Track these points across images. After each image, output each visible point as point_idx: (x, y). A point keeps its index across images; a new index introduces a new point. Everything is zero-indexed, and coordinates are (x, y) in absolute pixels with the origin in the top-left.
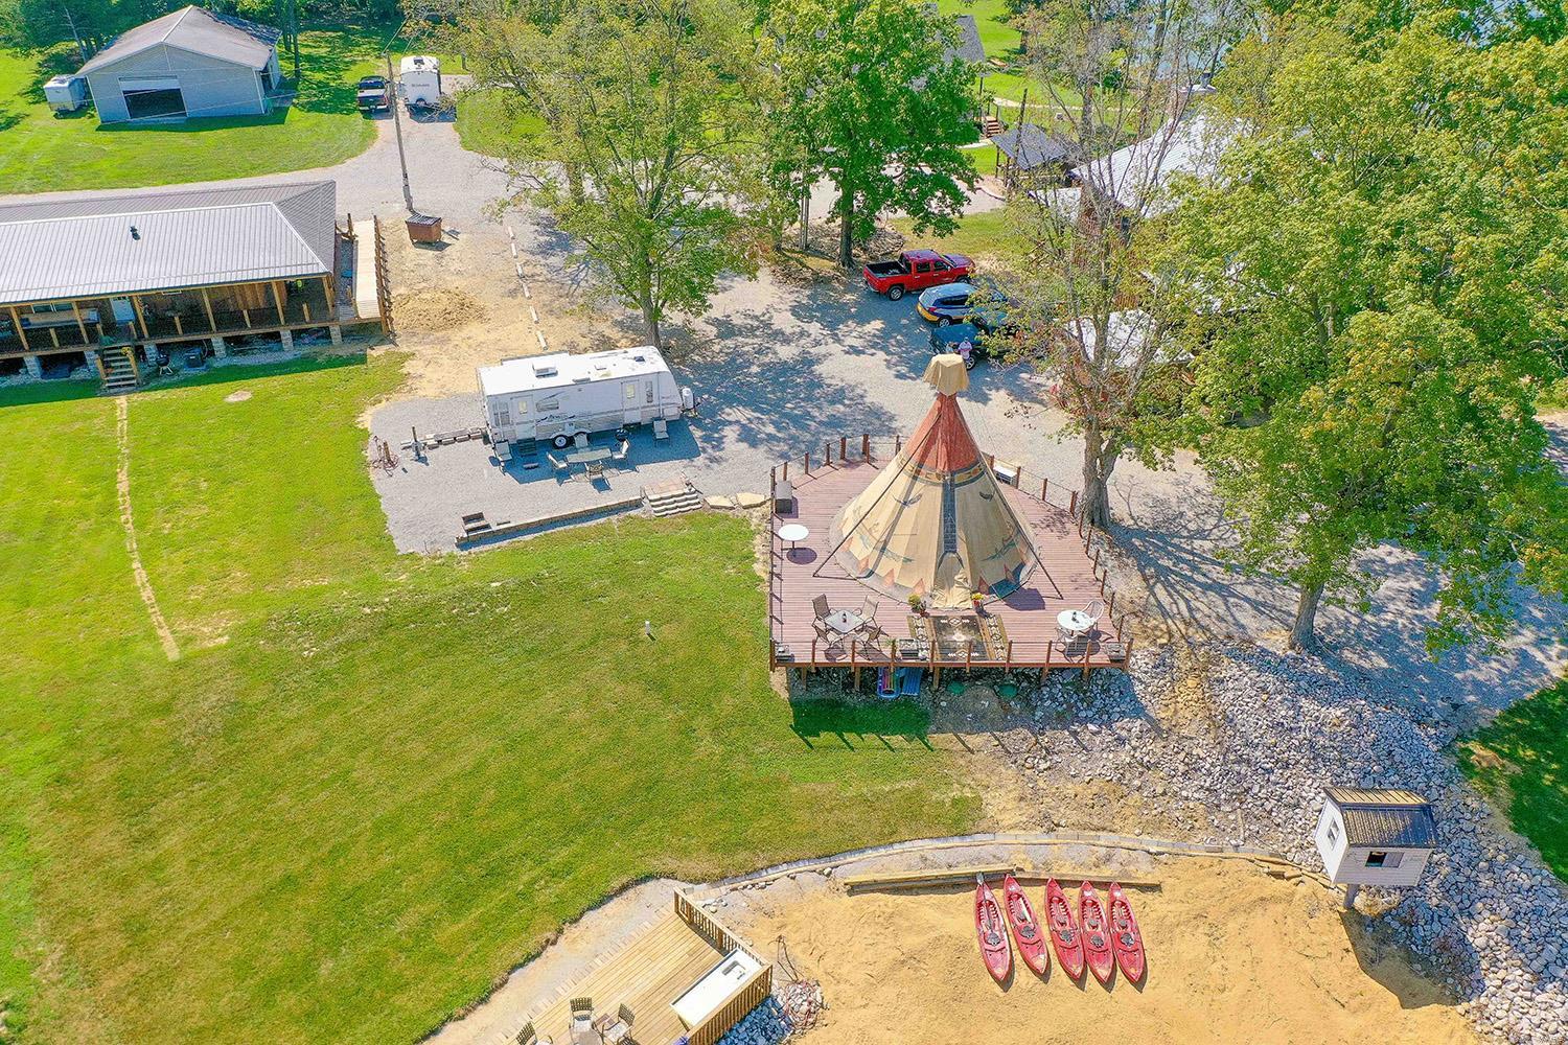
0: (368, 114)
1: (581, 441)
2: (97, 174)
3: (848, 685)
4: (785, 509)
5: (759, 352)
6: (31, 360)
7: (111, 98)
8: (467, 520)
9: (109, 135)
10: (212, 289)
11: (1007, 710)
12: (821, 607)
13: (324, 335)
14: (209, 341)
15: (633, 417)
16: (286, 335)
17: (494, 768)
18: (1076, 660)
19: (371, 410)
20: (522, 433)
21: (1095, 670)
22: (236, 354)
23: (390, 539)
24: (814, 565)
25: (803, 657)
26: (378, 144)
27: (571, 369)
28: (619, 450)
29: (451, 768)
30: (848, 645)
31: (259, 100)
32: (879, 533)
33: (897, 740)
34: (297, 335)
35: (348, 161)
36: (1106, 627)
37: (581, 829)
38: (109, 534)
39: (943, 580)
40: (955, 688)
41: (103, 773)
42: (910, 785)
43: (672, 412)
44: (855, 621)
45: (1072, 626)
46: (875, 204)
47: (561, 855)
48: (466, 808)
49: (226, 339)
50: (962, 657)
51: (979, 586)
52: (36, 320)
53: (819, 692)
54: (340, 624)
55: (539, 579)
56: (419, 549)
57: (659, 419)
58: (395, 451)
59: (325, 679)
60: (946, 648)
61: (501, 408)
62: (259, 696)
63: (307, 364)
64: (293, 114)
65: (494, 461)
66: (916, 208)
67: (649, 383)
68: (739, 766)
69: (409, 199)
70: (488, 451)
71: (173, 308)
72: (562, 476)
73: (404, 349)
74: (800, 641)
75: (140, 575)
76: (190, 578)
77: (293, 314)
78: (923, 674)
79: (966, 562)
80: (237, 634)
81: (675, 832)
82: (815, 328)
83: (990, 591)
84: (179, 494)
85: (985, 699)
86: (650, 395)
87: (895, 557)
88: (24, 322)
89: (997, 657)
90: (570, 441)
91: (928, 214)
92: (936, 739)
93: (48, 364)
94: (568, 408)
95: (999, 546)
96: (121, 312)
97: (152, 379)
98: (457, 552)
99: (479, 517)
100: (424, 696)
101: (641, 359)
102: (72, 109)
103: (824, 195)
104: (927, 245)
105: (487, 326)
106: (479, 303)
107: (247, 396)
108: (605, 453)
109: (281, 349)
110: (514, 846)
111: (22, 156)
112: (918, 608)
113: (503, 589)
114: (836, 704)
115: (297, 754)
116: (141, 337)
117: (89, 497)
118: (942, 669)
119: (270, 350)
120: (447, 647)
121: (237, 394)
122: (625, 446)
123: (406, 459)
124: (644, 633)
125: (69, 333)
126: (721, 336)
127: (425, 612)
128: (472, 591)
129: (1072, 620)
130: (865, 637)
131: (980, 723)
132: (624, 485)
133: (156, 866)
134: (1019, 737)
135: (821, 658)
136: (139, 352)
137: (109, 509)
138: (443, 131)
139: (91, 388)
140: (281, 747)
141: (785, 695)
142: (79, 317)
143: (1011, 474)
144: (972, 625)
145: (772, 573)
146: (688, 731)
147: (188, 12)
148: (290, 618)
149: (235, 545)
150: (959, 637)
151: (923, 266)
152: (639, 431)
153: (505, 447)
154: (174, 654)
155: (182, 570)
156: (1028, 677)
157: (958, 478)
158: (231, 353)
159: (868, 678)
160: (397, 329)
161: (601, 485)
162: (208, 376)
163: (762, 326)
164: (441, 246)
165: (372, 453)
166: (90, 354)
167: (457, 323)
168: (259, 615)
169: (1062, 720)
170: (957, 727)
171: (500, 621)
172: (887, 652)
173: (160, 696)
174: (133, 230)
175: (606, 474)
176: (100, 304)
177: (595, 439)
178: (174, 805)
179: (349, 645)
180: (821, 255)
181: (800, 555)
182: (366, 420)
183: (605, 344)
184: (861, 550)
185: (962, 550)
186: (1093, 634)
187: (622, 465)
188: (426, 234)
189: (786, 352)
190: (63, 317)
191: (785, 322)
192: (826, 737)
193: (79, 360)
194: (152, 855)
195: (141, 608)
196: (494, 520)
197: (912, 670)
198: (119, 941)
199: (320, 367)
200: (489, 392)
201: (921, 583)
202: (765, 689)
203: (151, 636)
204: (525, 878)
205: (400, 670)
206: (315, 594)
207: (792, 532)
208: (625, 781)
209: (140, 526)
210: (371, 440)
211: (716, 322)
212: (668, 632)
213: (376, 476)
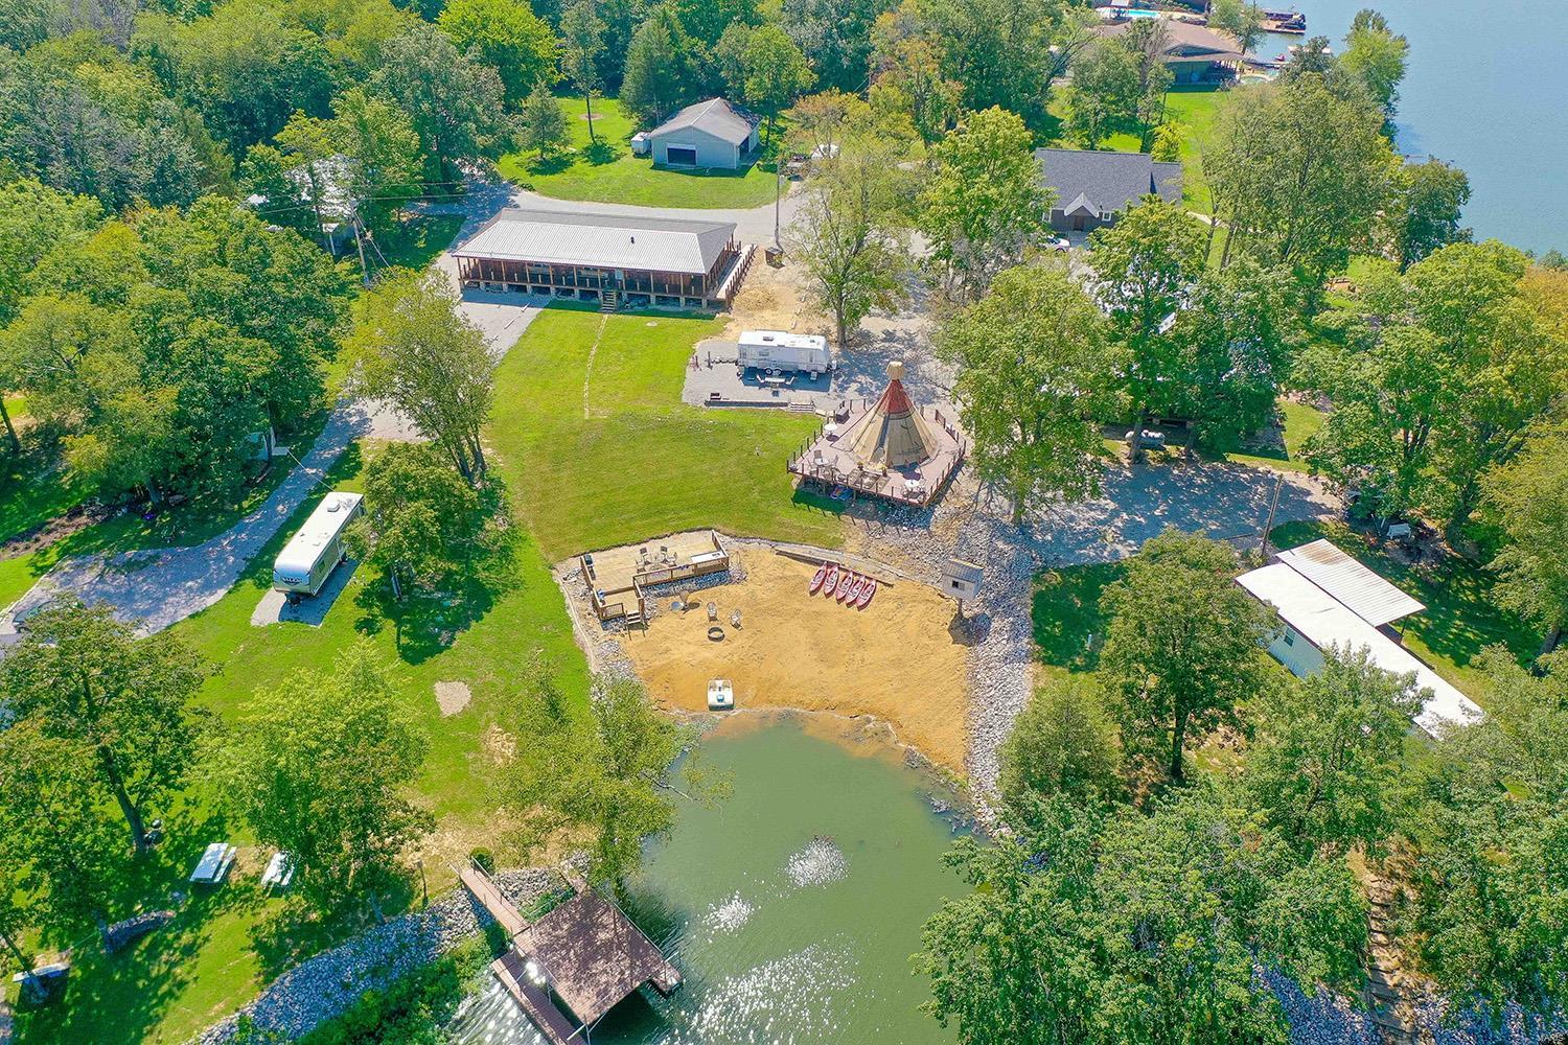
0: (789, 178)
1: (776, 373)
2: (639, 196)
3: (821, 490)
4: (841, 420)
6: (577, 291)
7: (662, 151)
8: (713, 395)
10: (655, 273)
11: (876, 513)
13: (699, 303)
14: (649, 296)
15: (803, 367)
16: (682, 300)
17: (676, 481)
18: (905, 499)
19: (701, 341)
20: (752, 364)
21: (920, 509)
23: (681, 395)
24: (834, 443)
25: (806, 473)
26: (785, 197)
27: (779, 339)
28: (789, 380)
29: (662, 477)
30: (824, 472)
31: (735, 160)
33: (829, 513)
34: (687, 300)
37: (696, 508)
38: (581, 370)
39: (875, 459)
40: (860, 500)
42: (824, 529)
43: (823, 369)
44: (829, 463)
45: (909, 485)
47: (685, 514)
48: (660, 490)
49: (657, 297)
50: (867, 489)
51: (889, 464)
52: (584, 273)
53: (810, 489)
54: (647, 422)
55: (728, 424)
56: (689, 401)
57: (815, 371)
58: (701, 361)
59: (634, 438)
60: (863, 484)
61: (744, 350)
62: (609, 438)
63: (686, 315)
64: (754, 170)
65: (737, 374)
67: (812, 352)
70: (735, 369)
71: (638, 279)
72: (762, 386)
73: (732, 316)
74: (809, 467)
75: (586, 387)
76: (603, 393)
77: (687, 290)
78: (851, 492)
79: (887, 453)
80: (611, 416)
81: (727, 519)
83: (893, 467)
84: (611, 360)
86: (812, 359)
87: (861, 445)
88: (579, 273)
89: (880, 491)
90: (770, 372)
92: (843, 517)
93: (583, 294)
94: (773, 357)
95: (906, 450)
96: (619, 276)
97: (621, 309)
98: (703, 406)
99: (718, 394)
100: (663, 452)
101: (813, 341)
102: (642, 154)
106: (777, 300)
107: (655, 325)
108: (783, 380)
109: (678, 306)
110: (671, 506)
112: (859, 466)
113: (713, 425)
114: (812, 495)
116: (622, 289)
117: (579, 354)
118: (856, 491)
119: (674, 305)
120: (680, 439)
121: (651, 323)
122: (794, 379)
123: (704, 365)
124: (756, 452)
125: (594, 282)
126: (884, 340)
127: (680, 425)
128: (701, 422)
129: (912, 483)
130: (831, 469)
131: (864, 516)
132: (785, 395)
133: (558, 479)
134: (875, 525)
135: (814, 475)
136: (619, 296)
137: (584, 361)
139: (596, 308)
140: (609, 456)
141: (795, 487)
142: (599, 275)
144: (877, 478)
145: (815, 442)
147: (715, 103)
148: (631, 415)
149: (624, 384)
150: (868, 481)
152: (804, 375)
153: (743, 369)
154: (587, 417)
155: (602, 389)
157: (893, 416)
158: (658, 303)
159: (830, 487)
160: (734, 306)
161: (774, 393)
162: (644, 312)
164: (779, 266)
165: (692, 360)
166: (600, 293)
167: (762, 309)
168: (620, 412)
170: (854, 515)
171: (705, 435)
173: (577, 430)
174: (632, 238)
175: (780, 389)
176: (611, 271)
177: (783, 374)
178: (568, 464)
179: (647, 429)
181: (831, 437)
183: (806, 333)
184: (853, 440)
185: (886, 447)
187: (789, 387)
188: (773, 259)
190: (593, 274)
192: (801, 505)
193: (595, 294)
194: (557, 476)
195: (582, 399)
196: (724, 397)
197: (847, 489)
199: (691, 318)
201: (864, 457)
202: (789, 483)
203: (582, 409)
204: (669, 517)
205: (660, 442)
206: (644, 409)
208: (719, 498)
209: (593, 369)
210: (694, 354)
212: (764, 454)
213: (689, 370)
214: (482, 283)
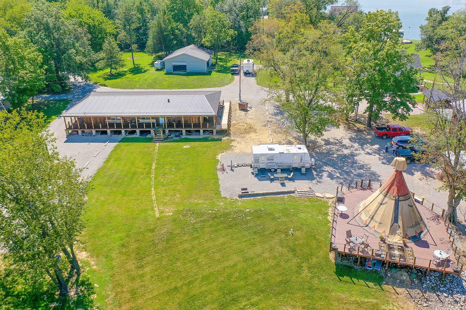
0: (233, 74)
1: (279, 171)
2: (162, 85)
3: (356, 262)
4: (340, 200)
5: (337, 151)
6: (138, 131)
7: (169, 67)
8: (243, 189)
9: (167, 76)
10: (185, 117)
11: (413, 282)
12: (349, 234)
13: (212, 132)
14: (182, 131)
15: (295, 165)
16: (201, 131)
17: (239, 267)
18: (440, 268)
19: (221, 154)
20: (262, 166)
21: (447, 274)
22: (188, 135)
23: (220, 192)
24: (348, 220)
25: (341, 249)
26: (234, 82)
27: (279, 149)
28: (290, 175)
29: (227, 264)
30: (357, 248)
31: (205, 68)
32: (371, 213)
33: (371, 284)
34: (204, 131)
35: (226, 86)
36: (453, 259)
37: (262, 291)
38: (148, 180)
39: (393, 232)
40: (394, 270)
41: (134, 246)
42: (375, 301)
43: (308, 166)
44: (360, 241)
45: (439, 256)
46: (380, 109)
47: (255, 299)
48: (229, 277)
49: (186, 131)
50: (397, 260)
51: (405, 236)
52: (141, 121)
53: (345, 262)
54: (202, 215)
55: (261, 211)
56: (228, 196)
57: (303, 167)
58: (225, 167)
59: (196, 230)
60: (391, 256)
61: (257, 158)
62: (177, 231)
63: (206, 140)
64: (213, 73)
65: (253, 173)
66: (394, 111)
67: (302, 156)
68: (316, 281)
69: (240, 97)
70: (251, 170)
71: (174, 121)
72: (272, 180)
73: (232, 138)
74: (340, 243)
75: (153, 192)
76: (166, 195)
77: (204, 126)
78: (383, 263)
79: (401, 227)
80: (175, 213)
81: (292, 299)
82: (356, 145)
83: (409, 239)
84: (167, 171)
85: (405, 276)
86: (301, 160)
87: (376, 222)
88: (138, 121)
89: (410, 262)
90: (276, 170)
91: (398, 113)
92: (385, 287)
93: (142, 133)
94: (276, 160)
95: (414, 224)
96: (162, 121)
97: (166, 139)
98: (238, 198)
99: (246, 189)
100: (222, 240)
101: (300, 148)
102: (160, 69)
103: (364, 105)
104: (397, 123)
105: (256, 134)
106: (255, 127)
107: (189, 147)
108: (285, 175)
109: (200, 135)
110: (242, 293)
111: (146, 80)
112: (383, 240)
113: (250, 212)
114: (350, 267)
115: (185, 251)
116: (165, 128)
117: (145, 169)
118: (389, 262)
119: (197, 135)
120: (230, 227)
121: (186, 146)
122: (292, 174)
123: (228, 169)
124: (290, 232)
125: (148, 125)
126: (325, 144)
127: (226, 215)
128: (241, 211)
129: (440, 254)
130: (363, 246)
131: (402, 284)
132: (290, 186)
133: (142, 276)
134: (416, 292)
135: (347, 251)
136: (164, 132)
137: (149, 173)
138: (252, 80)
139: (150, 140)
140: (180, 248)
141: (333, 261)
142: (151, 121)
143: (421, 200)
144: (402, 249)
145: (334, 220)
146: (300, 267)
147: (192, 46)
148: (189, 210)
149: (178, 187)
150: (397, 253)
151: (395, 129)
152: (297, 170)
153: (256, 170)
154: (157, 215)
155: (164, 192)
156: (421, 272)
157: (401, 198)
159: (363, 261)
160: (231, 133)
161: (283, 185)
162: (180, 140)
163: (339, 143)
164: (247, 111)
165: (219, 167)
166: (152, 131)
167: (248, 133)
168: (181, 208)
169: (433, 290)
170: (394, 284)
171: (247, 222)
172: (370, 253)
173: (152, 227)
174: (168, 100)
175: (285, 182)
176: (157, 118)
177: (283, 171)
178: (149, 259)
179: (204, 221)
180: (360, 123)
181: (344, 216)
182: (219, 157)
183: (290, 143)
184: (364, 217)
185: (400, 223)
186: (448, 261)
187: (290, 179)
188: (243, 107)
189: (346, 152)
190: (148, 121)
191: (346, 142)
192: (346, 278)
193: (149, 132)
194: (141, 272)
195: (152, 201)
196: (250, 191)
197: (379, 261)
198: (128, 296)
199: (209, 141)
200: (253, 153)
201: (384, 232)
202: (327, 258)
203: (153, 209)
204: (243, 304)
205: (216, 231)
206: (197, 204)
207: (342, 208)
208: (279, 279)
209: (155, 179)
210: (219, 163)
211: (325, 140)
212: (298, 233)
213: (219, 173)
214: (80, 132)
